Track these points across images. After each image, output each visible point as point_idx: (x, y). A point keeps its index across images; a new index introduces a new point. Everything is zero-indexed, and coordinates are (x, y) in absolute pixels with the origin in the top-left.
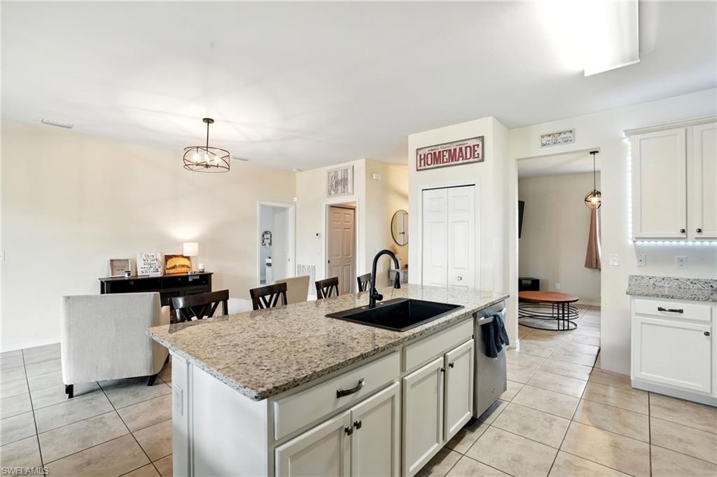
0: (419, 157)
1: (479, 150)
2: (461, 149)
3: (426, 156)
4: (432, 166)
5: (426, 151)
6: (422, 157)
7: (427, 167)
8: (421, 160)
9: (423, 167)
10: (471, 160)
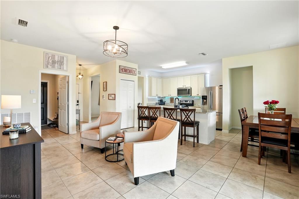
0: (120, 69)
1: (136, 73)
2: (132, 70)
3: (122, 69)
4: (124, 73)
5: (123, 67)
6: (121, 69)
7: (123, 72)
8: (121, 70)
9: (121, 72)
10: (134, 74)
